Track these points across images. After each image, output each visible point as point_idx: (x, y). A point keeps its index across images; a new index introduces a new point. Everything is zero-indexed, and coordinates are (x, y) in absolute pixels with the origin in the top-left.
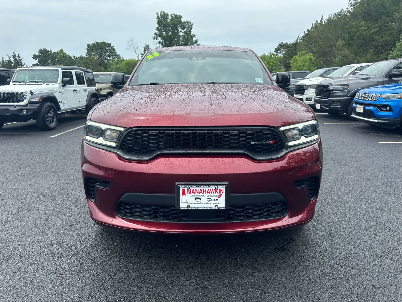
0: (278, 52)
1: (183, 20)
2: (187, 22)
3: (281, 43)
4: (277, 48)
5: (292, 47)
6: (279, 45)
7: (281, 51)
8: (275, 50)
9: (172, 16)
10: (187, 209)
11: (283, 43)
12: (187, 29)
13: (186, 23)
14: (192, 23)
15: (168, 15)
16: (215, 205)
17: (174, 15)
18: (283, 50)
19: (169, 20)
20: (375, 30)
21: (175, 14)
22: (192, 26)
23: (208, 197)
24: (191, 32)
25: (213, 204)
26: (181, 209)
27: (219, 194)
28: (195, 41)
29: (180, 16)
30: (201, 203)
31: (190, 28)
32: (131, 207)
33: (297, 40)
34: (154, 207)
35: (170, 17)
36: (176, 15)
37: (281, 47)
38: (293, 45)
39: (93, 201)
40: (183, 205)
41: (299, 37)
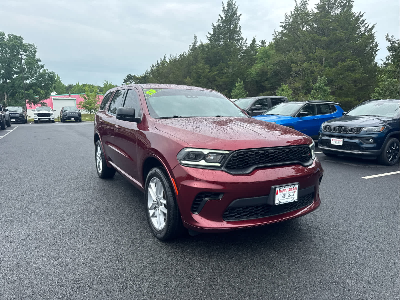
0: (127, 83)
1: (24, 42)
2: (30, 45)
3: (129, 75)
4: (125, 79)
5: (142, 80)
6: (127, 77)
7: (130, 82)
8: (124, 81)
9: (10, 37)
10: (279, 204)
11: (131, 75)
12: (30, 53)
13: (28, 46)
14: (35, 46)
15: (4, 35)
16: (293, 199)
17: (14, 36)
18: (131, 81)
19: (6, 40)
20: (216, 72)
21: (14, 34)
22: (37, 50)
23: (289, 194)
24: (35, 56)
25: (292, 198)
26: (276, 205)
27: (294, 191)
28: (41, 65)
29: (20, 37)
30: (285, 199)
31: (34, 52)
32: (235, 211)
33: (146, 74)
34: (251, 208)
35: (8, 37)
36: (16, 36)
37: (129, 79)
38: (142, 78)
39: (197, 213)
40: (277, 202)
41: (147, 71)
